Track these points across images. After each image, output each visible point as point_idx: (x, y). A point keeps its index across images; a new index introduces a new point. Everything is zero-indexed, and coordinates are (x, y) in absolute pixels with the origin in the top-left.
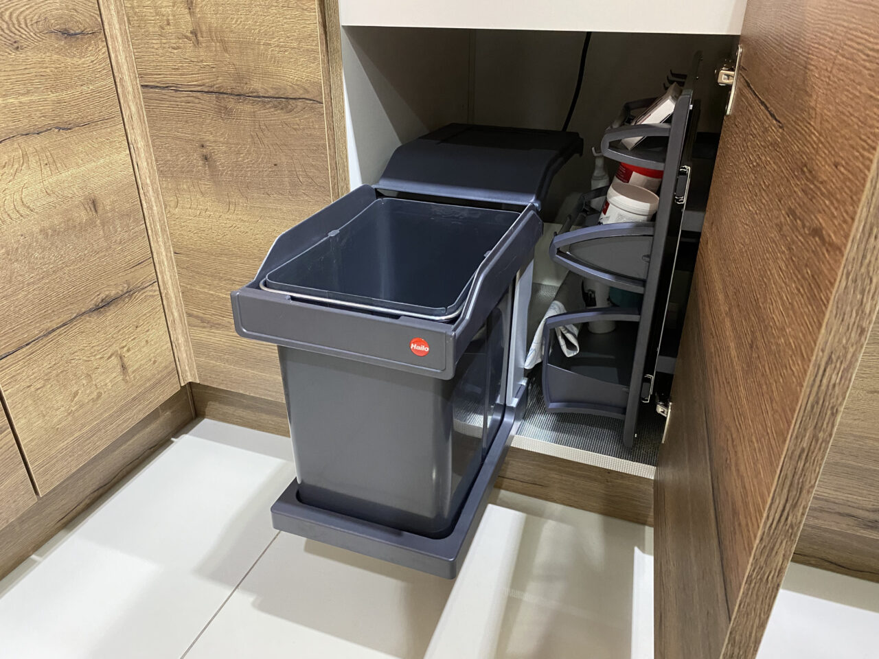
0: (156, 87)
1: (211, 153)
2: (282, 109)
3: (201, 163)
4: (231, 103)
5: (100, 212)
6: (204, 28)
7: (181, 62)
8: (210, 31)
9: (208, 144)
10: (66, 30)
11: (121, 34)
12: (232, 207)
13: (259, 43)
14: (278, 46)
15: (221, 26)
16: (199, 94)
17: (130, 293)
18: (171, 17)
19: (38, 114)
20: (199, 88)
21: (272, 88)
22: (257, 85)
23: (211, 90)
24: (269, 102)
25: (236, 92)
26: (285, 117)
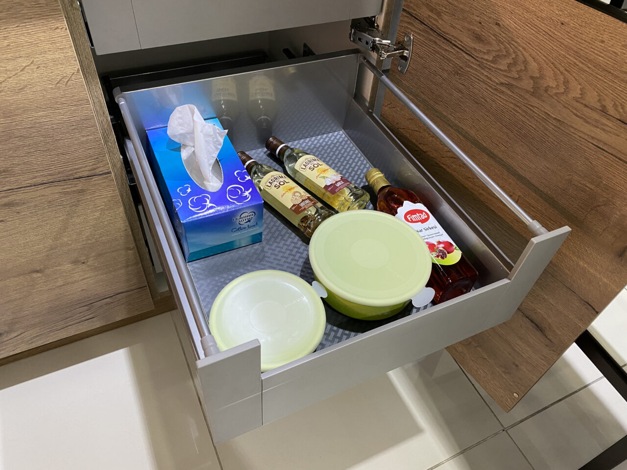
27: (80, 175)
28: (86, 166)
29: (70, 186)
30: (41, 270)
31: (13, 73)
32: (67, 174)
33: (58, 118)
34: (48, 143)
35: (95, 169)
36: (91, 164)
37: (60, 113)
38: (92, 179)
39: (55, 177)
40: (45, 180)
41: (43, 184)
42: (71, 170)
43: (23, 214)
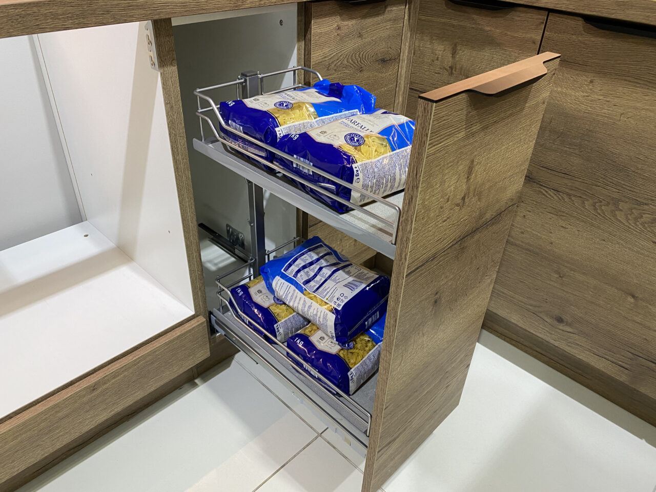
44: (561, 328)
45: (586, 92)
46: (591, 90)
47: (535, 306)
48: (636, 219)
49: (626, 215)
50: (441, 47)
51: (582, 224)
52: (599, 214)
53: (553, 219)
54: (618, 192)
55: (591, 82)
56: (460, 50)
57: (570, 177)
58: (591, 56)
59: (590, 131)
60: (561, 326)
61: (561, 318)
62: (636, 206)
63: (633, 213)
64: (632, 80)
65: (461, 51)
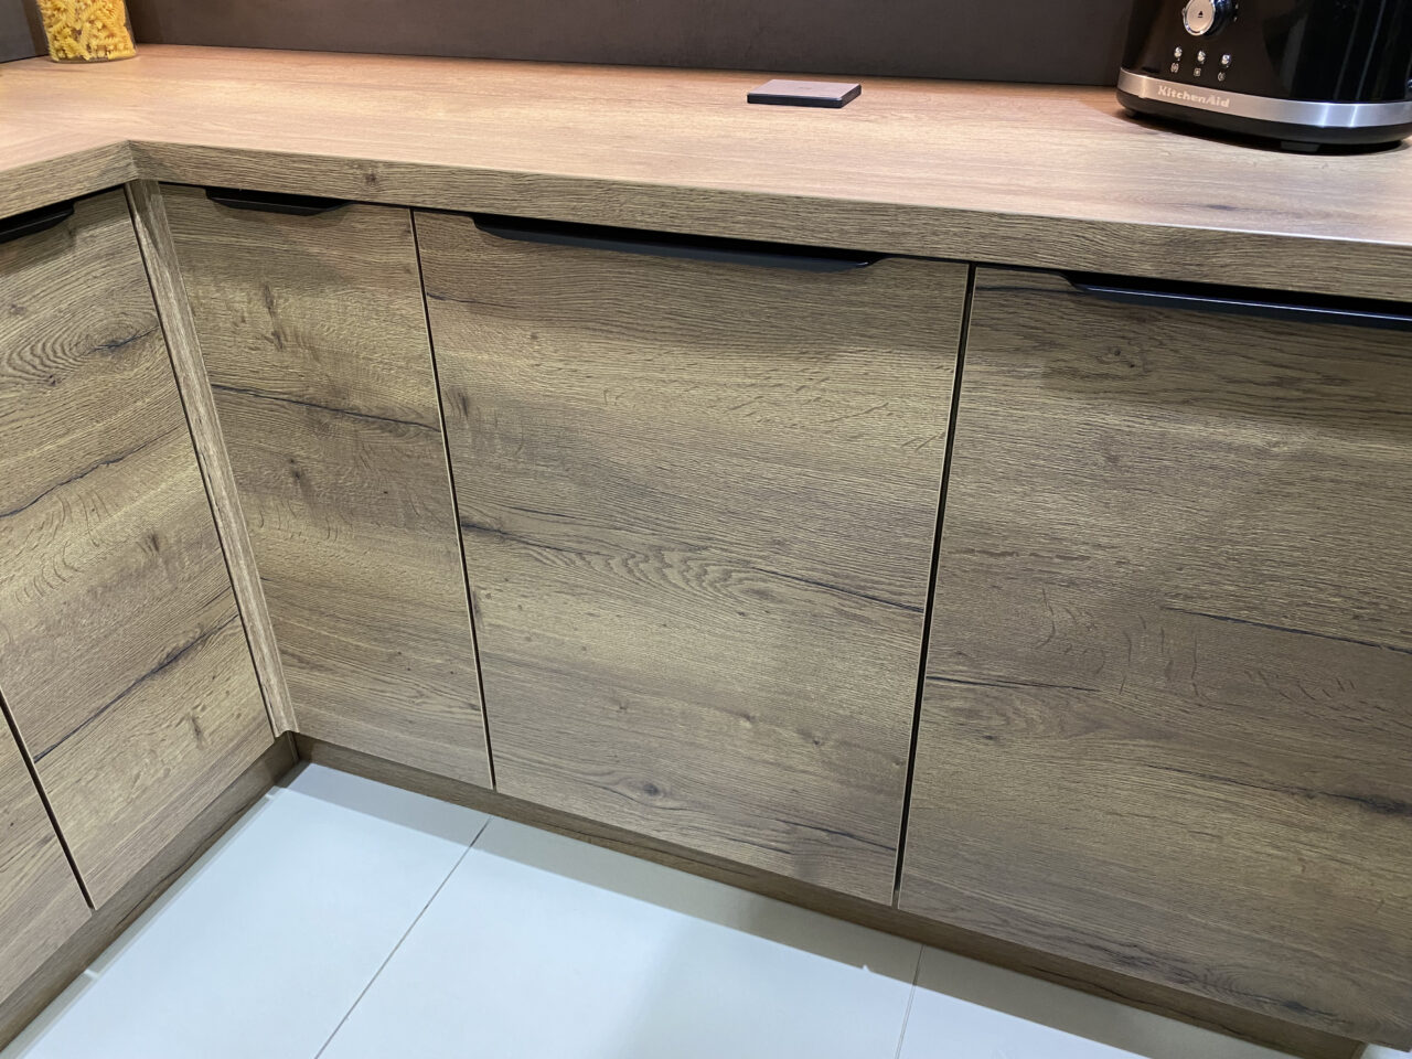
0: (231, 389)
1: (303, 471)
2: (390, 432)
3: (291, 480)
4: (326, 418)
5: (161, 549)
6: (288, 331)
7: (260, 365)
8: (297, 336)
9: (298, 459)
10: (113, 341)
11: (184, 325)
12: (333, 535)
13: (357, 356)
14: (381, 362)
15: (310, 333)
16: (285, 403)
17: (203, 638)
18: (246, 315)
19: (81, 453)
20: (285, 397)
21: (377, 407)
22: (357, 401)
23: (300, 400)
24: (373, 423)
25: (332, 406)
26: (396, 442)
27: (876, 593)
28: (890, 584)
29: (854, 605)
30: (754, 717)
31: (854, 412)
32: (858, 583)
33: (883, 494)
34: (854, 526)
35: (901, 594)
36: (898, 583)
37: (889, 488)
38: (890, 608)
39: (841, 580)
40: (825, 578)
41: (818, 584)
42: (865, 581)
43: (772, 616)
44: (659, 804)
45: (534, 358)
46: (538, 351)
47: (603, 774)
48: (699, 577)
49: (681, 573)
50: (239, 296)
51: (620, 602)
52: (639, 579)
53: (570, 603)
54: (654, 534)
55: (534, 337)
56: (279, 297)
57: (568, 520)
58: (514, 287)
59: (567, 429)
60: (659, 801)
61: (652, 786)
62: (689, 554)
63: (689, 568)
64: (598, 326)
65: (282, 301)
